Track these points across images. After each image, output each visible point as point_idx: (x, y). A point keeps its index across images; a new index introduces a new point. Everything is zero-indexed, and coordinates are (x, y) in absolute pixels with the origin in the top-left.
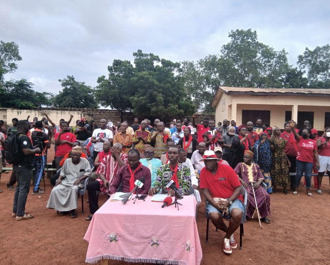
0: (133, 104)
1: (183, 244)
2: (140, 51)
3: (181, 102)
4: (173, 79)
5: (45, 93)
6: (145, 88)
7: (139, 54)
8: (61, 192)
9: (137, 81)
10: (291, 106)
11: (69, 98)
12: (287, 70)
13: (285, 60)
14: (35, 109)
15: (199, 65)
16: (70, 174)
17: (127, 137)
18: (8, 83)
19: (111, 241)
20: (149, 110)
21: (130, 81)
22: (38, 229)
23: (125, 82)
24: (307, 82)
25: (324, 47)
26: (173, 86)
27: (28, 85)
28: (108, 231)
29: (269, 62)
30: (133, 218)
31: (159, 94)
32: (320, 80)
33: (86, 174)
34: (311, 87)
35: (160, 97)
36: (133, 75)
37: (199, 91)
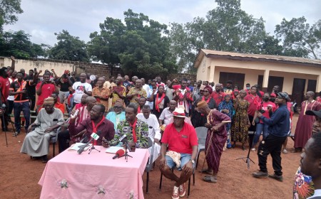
0: (122, 60)
1: (127, 193)
2: (130, 10)
3: (166, 61)
4: (160, 39)
5: (43, 45)
6: (134, 46)
7: (129, 13)
8: (34, 139)
9: (126, 39)
10: (263, 71)
11: (63, 51)
12: (265, 37)
13: (263, 27)
14: (31, 60)
15: (186, 28)
16: (44, 122)
17: (104, 91)
18: (7, 33)
19: (62, 187)
20: (136, 66)
21: (120, 38)
22: (9, 171)
23: (115, 39)
24: (282, 49)
25: (300, 19)
26: (159, 46)
27: (25, 37)
28: (60, 178)
29: (248, 29)
30: (83, 168)
31: (146, 53)
32: (294, 48)
33: (59, 124)
34: (285, 54)
35: (147, 56)
36: (124, 33)
37: (184, 52)
